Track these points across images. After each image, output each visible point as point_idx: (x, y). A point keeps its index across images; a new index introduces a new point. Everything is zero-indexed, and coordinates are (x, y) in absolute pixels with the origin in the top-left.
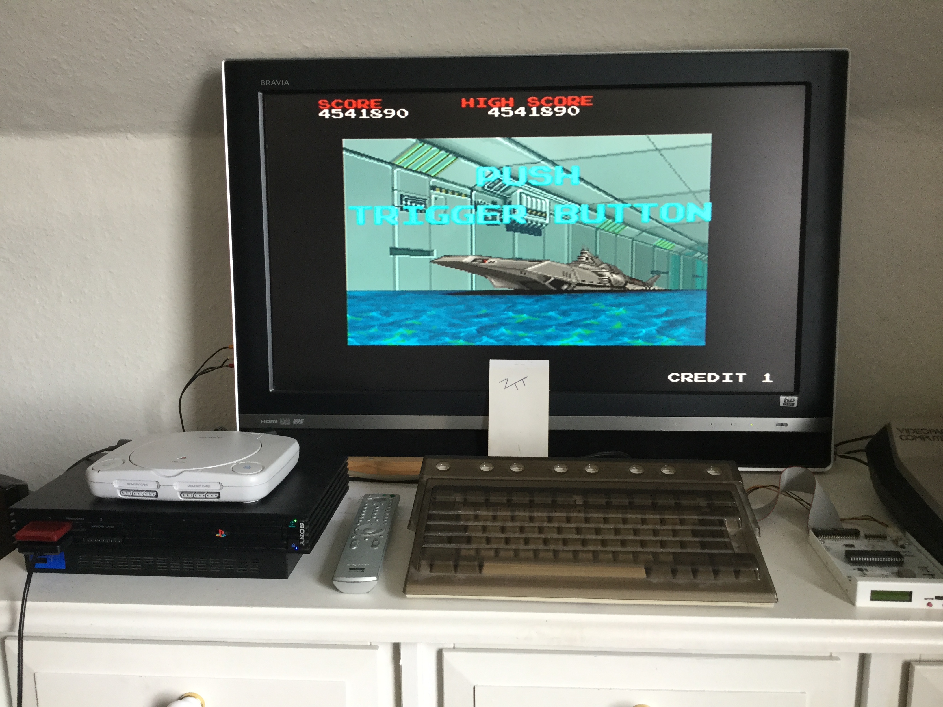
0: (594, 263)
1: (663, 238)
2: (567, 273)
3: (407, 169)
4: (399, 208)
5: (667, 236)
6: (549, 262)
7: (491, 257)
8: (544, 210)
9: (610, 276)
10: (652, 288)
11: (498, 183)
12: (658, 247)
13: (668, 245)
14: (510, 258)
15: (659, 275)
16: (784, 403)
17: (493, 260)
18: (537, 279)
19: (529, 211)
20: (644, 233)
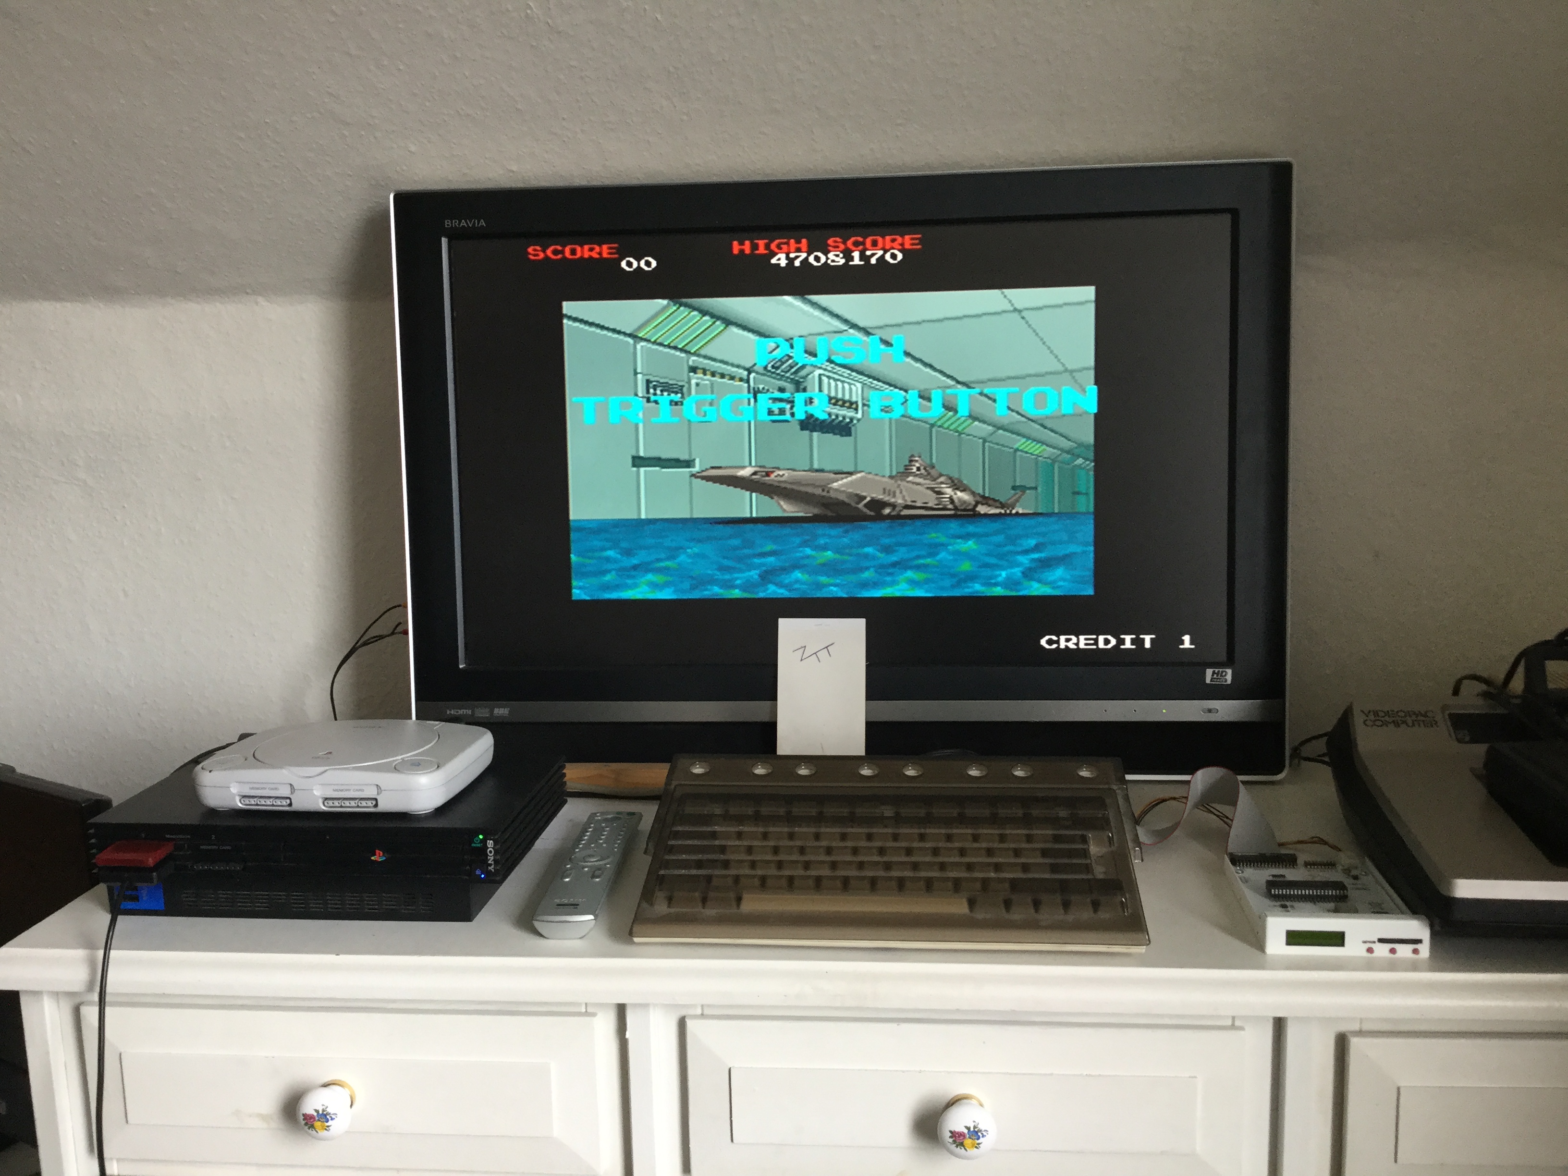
0: (928, 476)
1: (1028, 438)
2: (890, 490)
3: (655, 343)
4: (645, 400)
5: (1034, 435)
6: (863, 474)
7: (778, 469)
8: (854, 399)
9: (952, 493)
10: (1014, 512)
11: (787, 361)
12: (1022, 451)
13: (1036, 449)
14: (806, 469)
15: (1024, 492)
16: (1212, 679)
17: (781, 473)
18: (846, 500)
19: (833, 401)
20: (1001, 431)
